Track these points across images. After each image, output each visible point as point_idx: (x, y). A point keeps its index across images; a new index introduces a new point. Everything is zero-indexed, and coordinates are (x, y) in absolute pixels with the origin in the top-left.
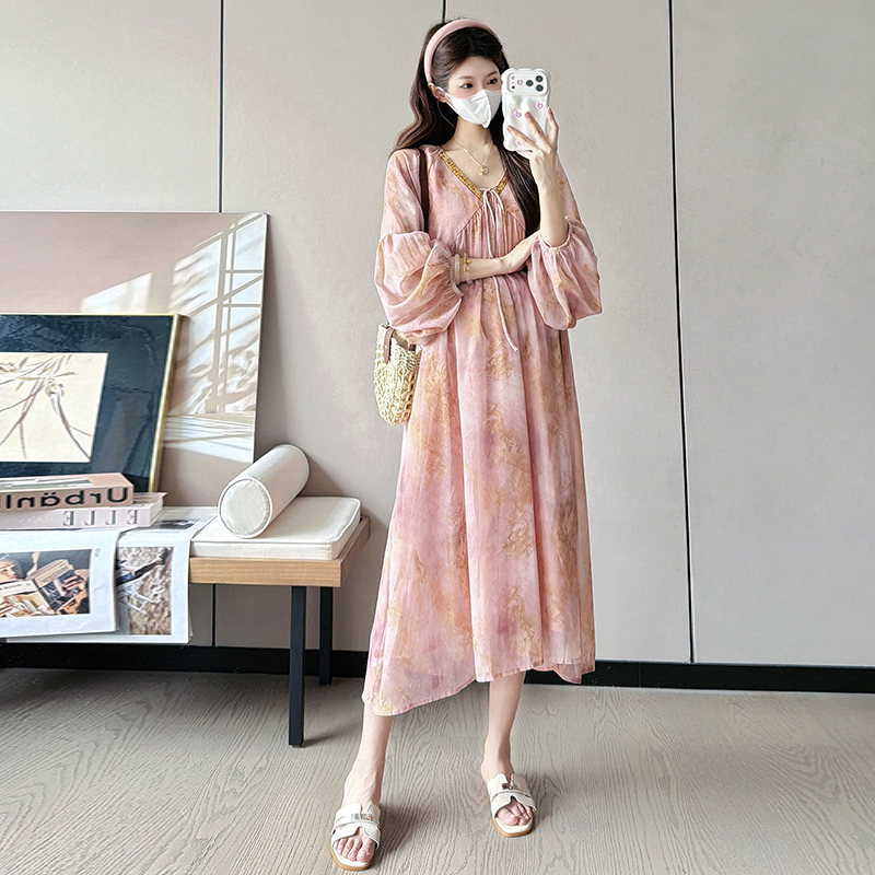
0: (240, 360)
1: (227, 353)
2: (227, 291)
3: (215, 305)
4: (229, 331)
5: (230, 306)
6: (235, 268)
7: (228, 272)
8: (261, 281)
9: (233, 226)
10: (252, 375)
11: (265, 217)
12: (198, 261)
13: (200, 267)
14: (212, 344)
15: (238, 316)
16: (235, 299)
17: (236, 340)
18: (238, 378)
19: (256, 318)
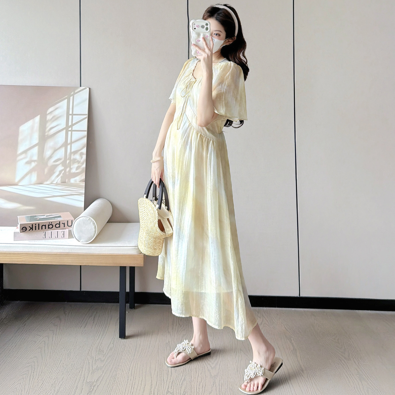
0: (77, 157)
1: (71, 153)
2: (70, 124)
3: (65, 130)
4: (72, 143)
5: (72, 131)
6: (74, 113)
7: (71, 115)
8: (87, 119)
9: (73, 93)
10: (83, 164)
11: (88, 89)
12: (56, 109)
13: (57, 113)
14: (63, 149)
15: (76, 135)
16: (74, 128)
17: (75, 147)
18: (76, 165)
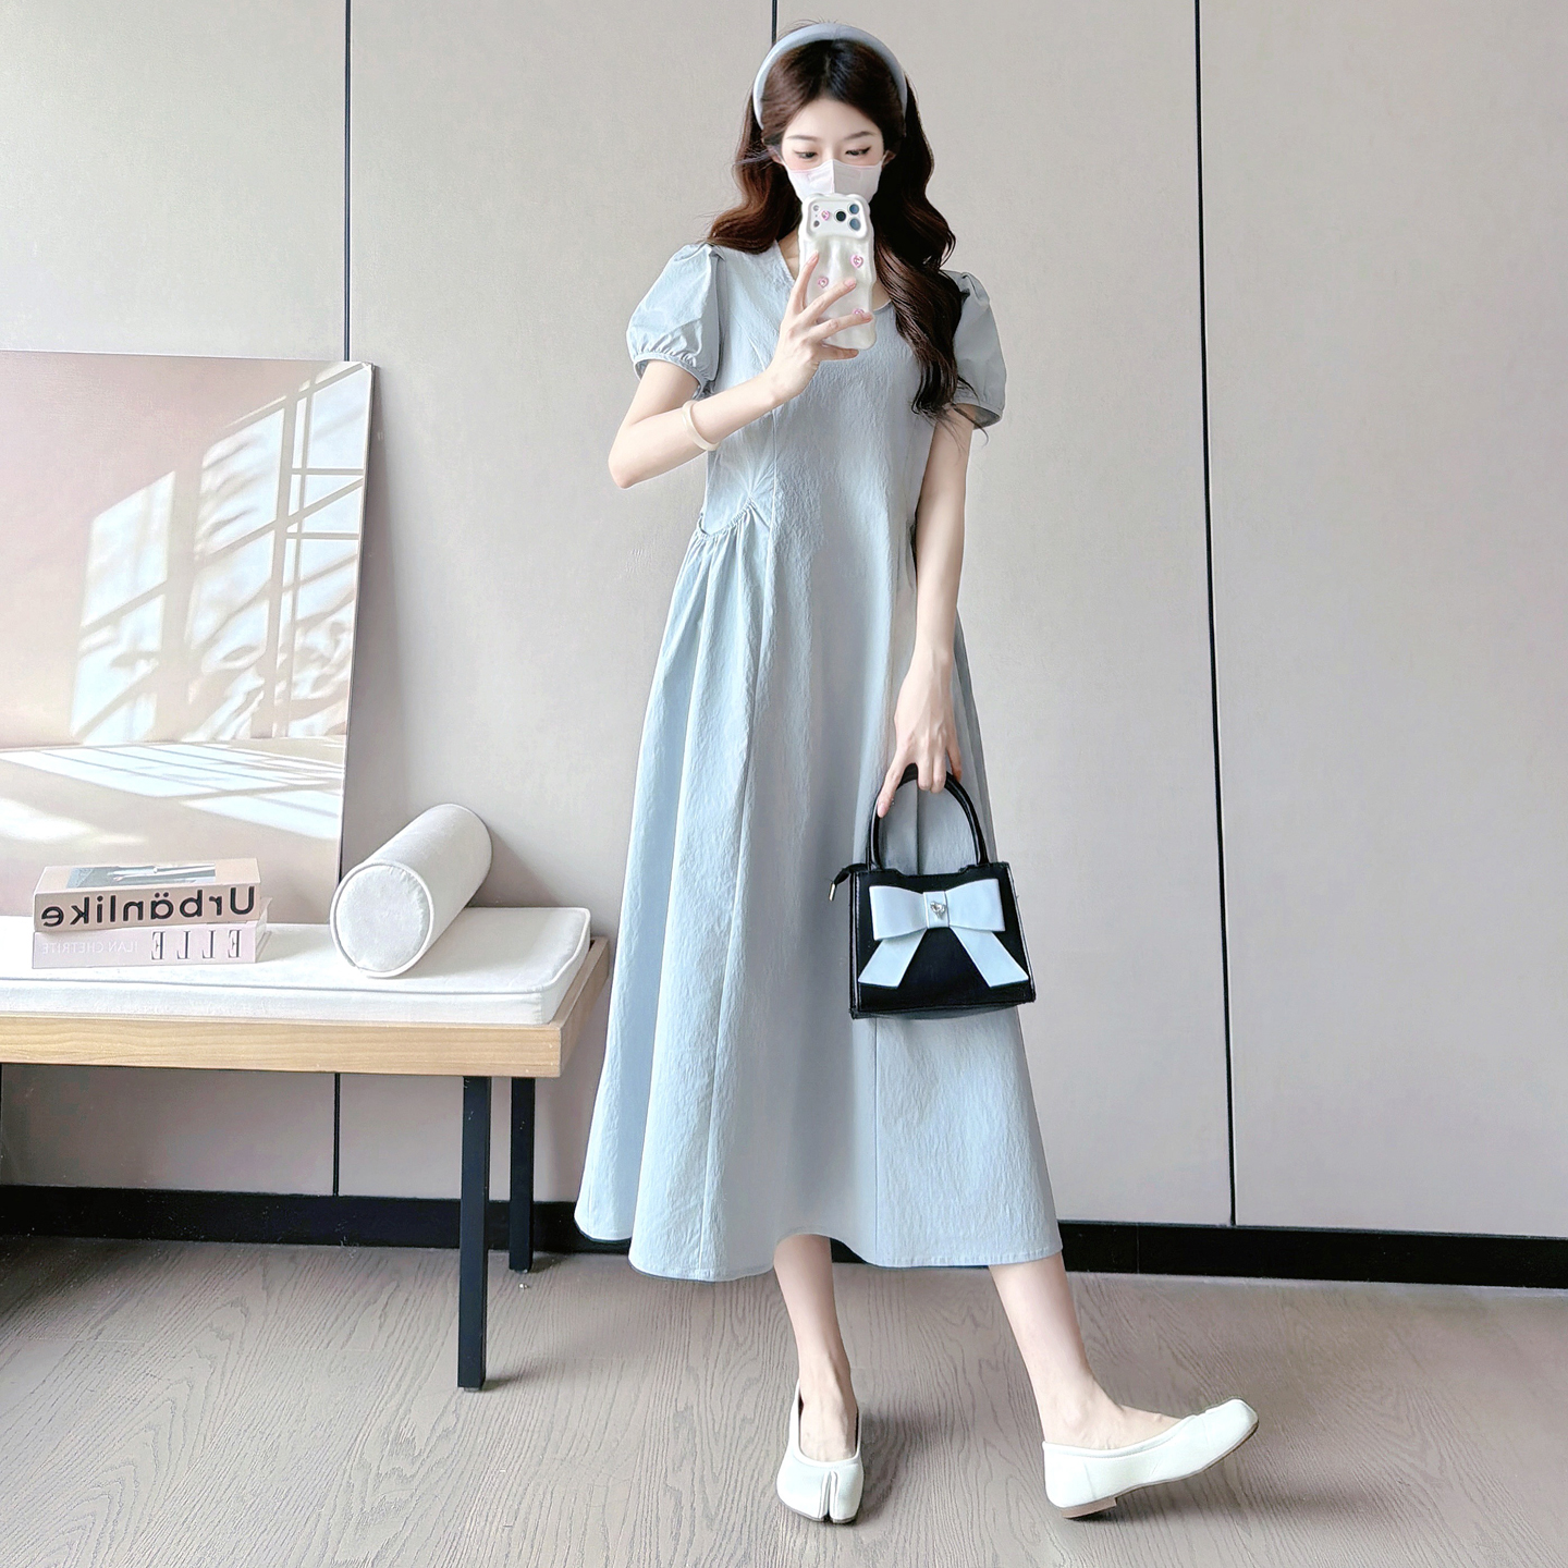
0: (319, 639)
1: (294, 624)
2: (293, 508)
3: (271, 536)
4: (297, 584)
5: (300, 536)
6: (310, 466)
7: (296, 471)
8: (361, 491)
9: (306, 386)
10: (341, 666)
11: (369, 369)
12: (238, 449)
13: (242, 463)
14: (264, 608)
15: (316, 555)
16: (310, 524)
17: (310, 600)
18: (314, 672)
19: (348, 561)
